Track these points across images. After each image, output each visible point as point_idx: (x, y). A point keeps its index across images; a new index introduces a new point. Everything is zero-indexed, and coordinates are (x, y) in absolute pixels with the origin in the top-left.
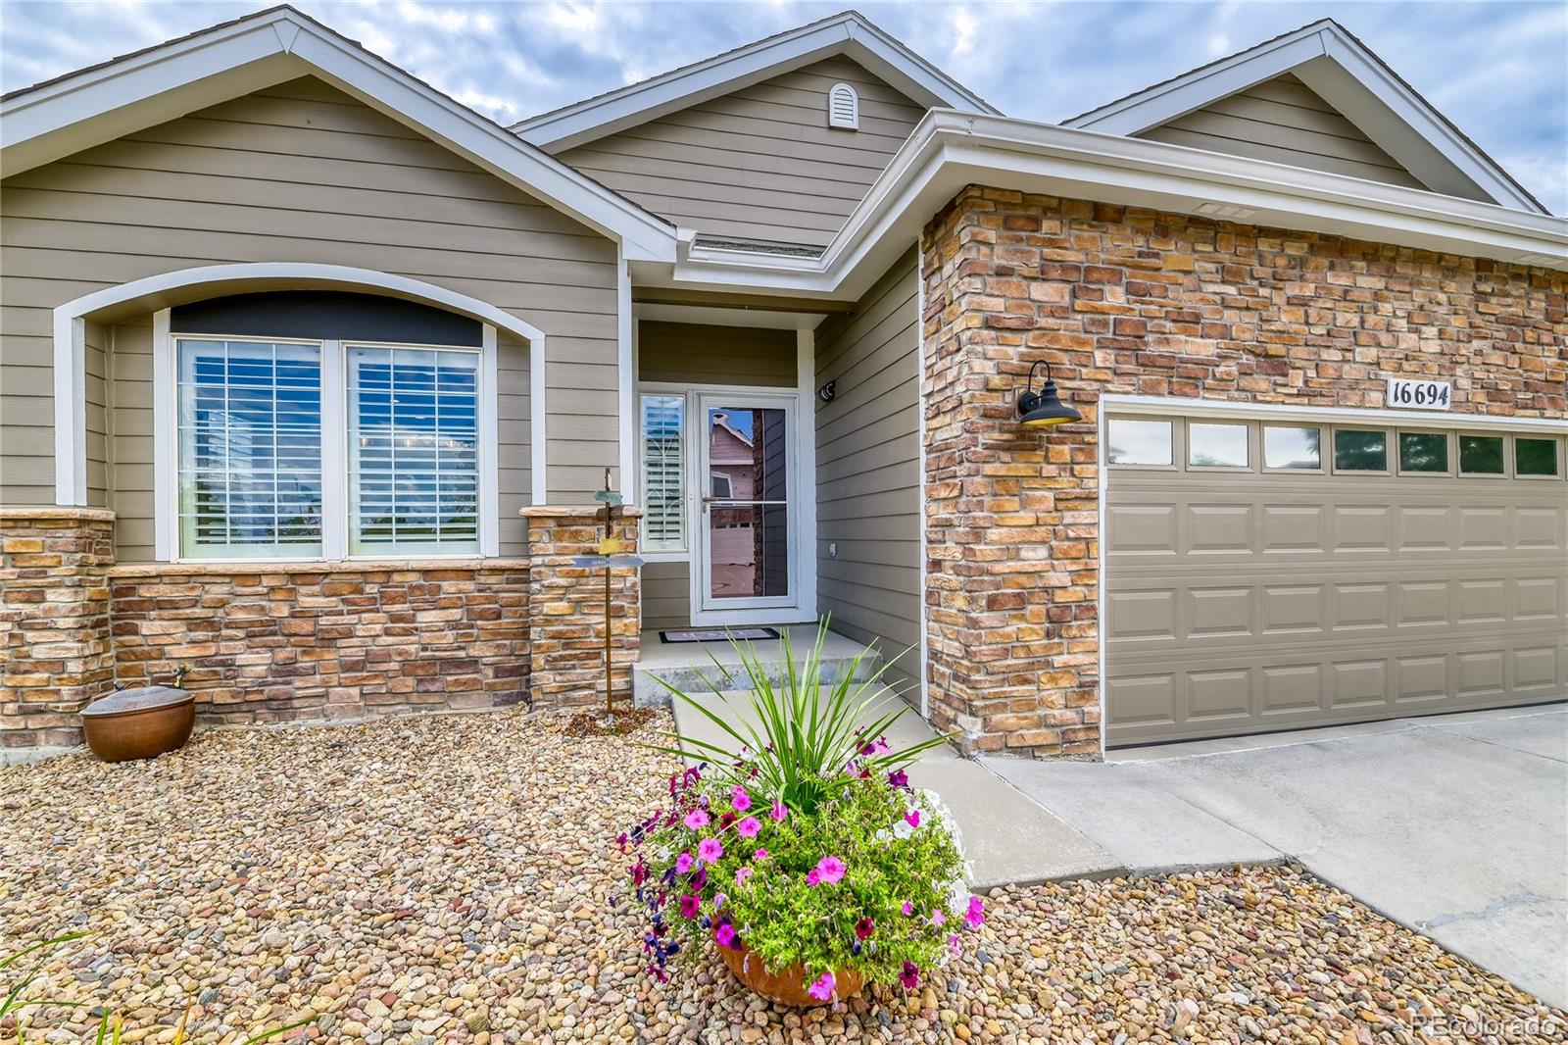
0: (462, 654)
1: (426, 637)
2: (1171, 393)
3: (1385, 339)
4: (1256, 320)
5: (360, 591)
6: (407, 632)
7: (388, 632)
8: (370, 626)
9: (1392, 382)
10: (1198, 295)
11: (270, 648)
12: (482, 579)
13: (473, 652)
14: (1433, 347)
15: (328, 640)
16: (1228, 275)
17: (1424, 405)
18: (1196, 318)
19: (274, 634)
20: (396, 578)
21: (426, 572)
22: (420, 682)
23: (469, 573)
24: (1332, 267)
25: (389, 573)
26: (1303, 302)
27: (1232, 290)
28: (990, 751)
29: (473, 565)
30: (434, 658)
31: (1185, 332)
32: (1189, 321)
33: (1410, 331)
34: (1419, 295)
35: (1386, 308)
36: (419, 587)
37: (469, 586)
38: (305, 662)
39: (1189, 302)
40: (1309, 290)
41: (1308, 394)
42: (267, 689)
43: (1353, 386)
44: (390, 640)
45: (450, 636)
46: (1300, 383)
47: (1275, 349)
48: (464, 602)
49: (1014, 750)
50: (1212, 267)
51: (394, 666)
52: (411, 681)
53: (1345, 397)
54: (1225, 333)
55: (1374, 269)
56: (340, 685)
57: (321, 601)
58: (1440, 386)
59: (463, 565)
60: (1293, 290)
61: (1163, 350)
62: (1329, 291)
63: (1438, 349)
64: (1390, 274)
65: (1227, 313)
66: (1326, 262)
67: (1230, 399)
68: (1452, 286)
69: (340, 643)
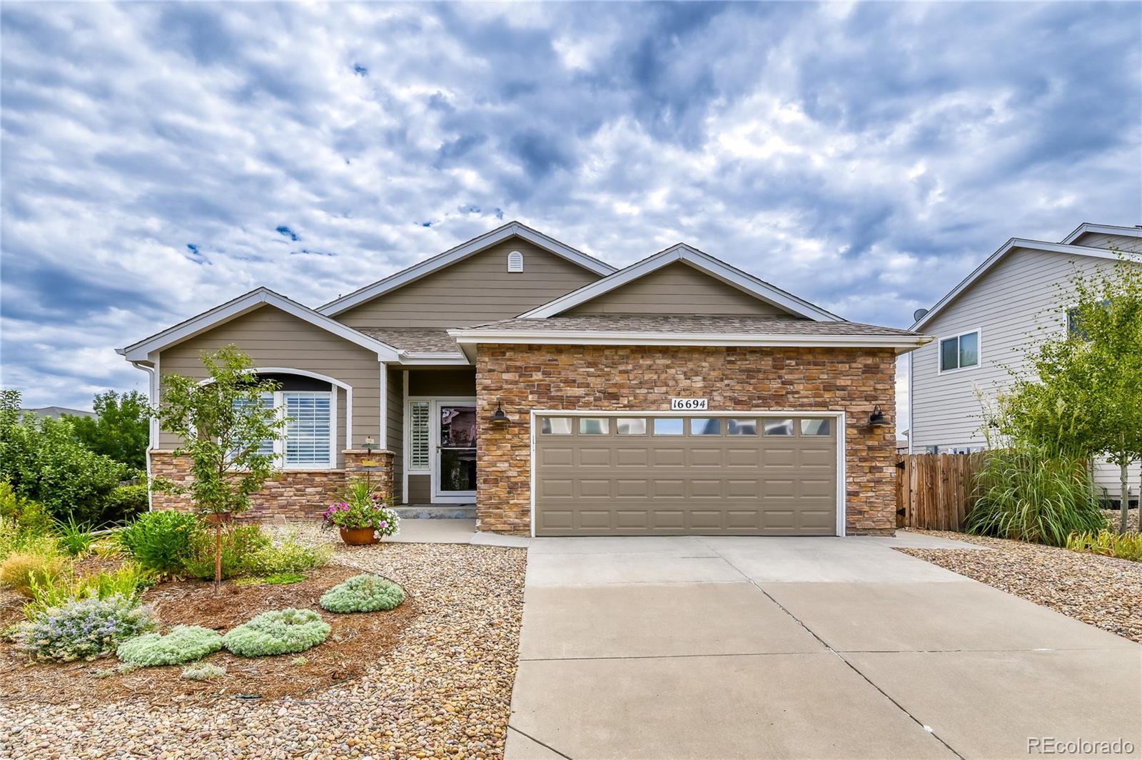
0: (322, 504)
1: (309, 497)
2: (563, 408)
3: (671, 383)
4: (603, 380)
5: (286, 480)
6: (302, 495)
7: (295, 495)
8: (289, 492)
9: (673, 400)
10: (576, 373)
11: (255, 499)
12: (330, 477)
13: (326, 504)
14: (700, 384)
15: (274, 497)
16: (590, 365)
17: (692, 408)
18: (574, 381)
19: (256, 494)
20: (299, 475)
21: (309, 474)
22: (306, 514)
23: (325, 474)
24: (642, 357)
25: (296, 474)
26: (626, 372)
27: (592, 370)
28: (483, 531)
29: (327, 471)
30: (311, 505)
31: (568, 386)
32: (571, 383)
33: (686, 379)
34: (690, 365)
35: (672, 371)
36: (307, 479)
37: (325, 479)
38: (266, 505)
39: (571, 376)
40: (630, 367)
41: (630, 406)
42: (253, 514)
43: (654, 402)
44: (296, 498)
45: (318, 497)
46: (626, 402)
47: (610, 390)
48: (323, 485)
49: (494, 531)
50: (582, 362)
51: (297, 507)
52: (303, 513)
53: (649, 407)
54: (588, 385)
55: (665, 356)
56: (278, 513)
57: (272, 483)
58: (700, 401)
59: (323, 471)
60: (622, 368)
61: (559, 394)
62: (640, 367)
63: (702, 385)
64: (673, 357)
65: (589, 378)
66: (640, 356)
67: (591, 410)
68: (711, 359)
69: (279, 498)
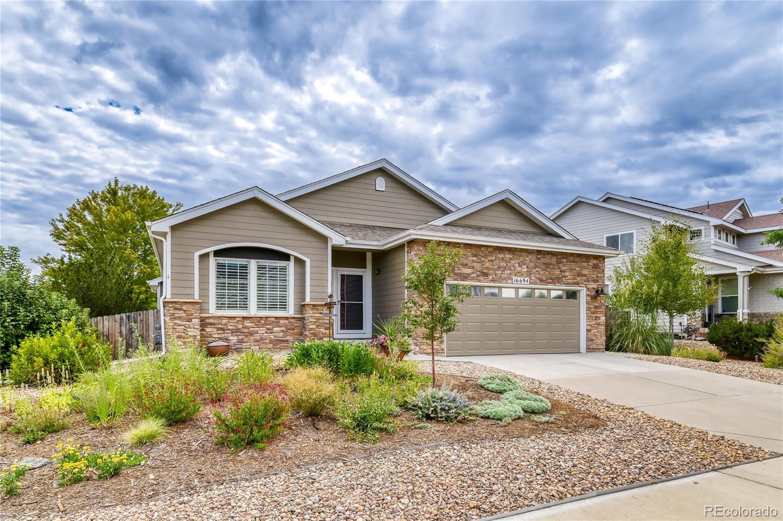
0: (285, 339)
1: (276, 334)
2: (461, 280)
3: (513, 268)
4: (481, 265)
5: (260, 322)
6: (271, 333)
7: (266, 333)
8: (262, 330)
9: (514, 278)
10: (467, 260)
11: (237, 336)
12: (290, 320)
13: (287, 338)
14: (525, 270)
15: (251, 334)
16: (474, 255)
17: (522, 283)
18: (467, 265)
19: (238, 332)
20: (269, 319)
21: (276, 318)
22: (273, 345)
23: (287, 318)
24: (499, 253)
25: (267, 318)
26: (492, 261)
27: (475, 259)
28: (420, 353)
29: (289, 316)
30: (278, 340)
31: (464, 267)
32: (465, 265)
33: (519, 266)
34: (521, 259)
35: (513, 262)
36: (274, 321)
37: (287, 322)
38: (246, 340)
39: (465, 261)
40: (494, 258)
41: (493, 281)
42: (236, 346)
43: (505, 279)
44: (267, 335)
45: (282, 334)
46: (491, 278)
47: (484, 271)
48: (286, 326)
50: (470, 254)
51: (268, 341)
52: (272, 345)
53: (502, 281)
54: (473, 268)
55: (510, 253)
56: (254, 345)
57: (250, 324)
58: (526, 279)
59: (286, 316)
60: (490, 258)
61: (459, 271)
62: (498, 258)
63: (526, 270)
64: (514, 254)
65: (474, 263)
66: (498, 252)
67: (475, 282)
68: (530, 256)
69: (254, 335)
